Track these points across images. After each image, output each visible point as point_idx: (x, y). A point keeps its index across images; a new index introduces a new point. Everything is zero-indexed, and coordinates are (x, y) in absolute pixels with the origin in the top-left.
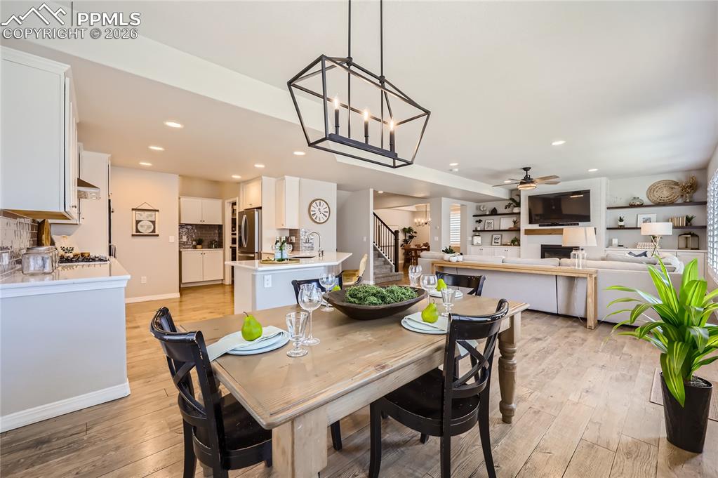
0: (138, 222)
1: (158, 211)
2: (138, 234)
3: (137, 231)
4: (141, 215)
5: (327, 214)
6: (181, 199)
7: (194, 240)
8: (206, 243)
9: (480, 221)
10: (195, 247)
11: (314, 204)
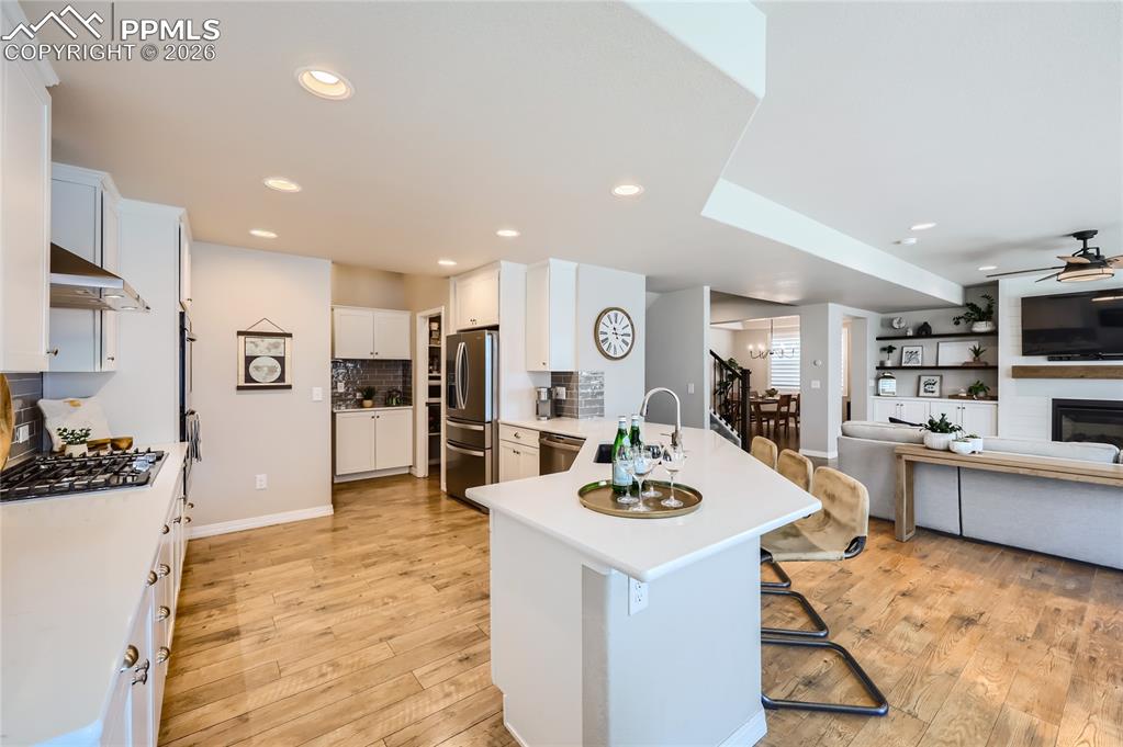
0: (249, 360)
1: (290, 335)
2: (249, 385)
3: (248, 378)
4: (257, 346)
5: (629, 340)
6: (335, 311)
7: (359, 390)
8: (379, 396)
9: (890, 349)
10: (360, 404)
11: (605, 319)
